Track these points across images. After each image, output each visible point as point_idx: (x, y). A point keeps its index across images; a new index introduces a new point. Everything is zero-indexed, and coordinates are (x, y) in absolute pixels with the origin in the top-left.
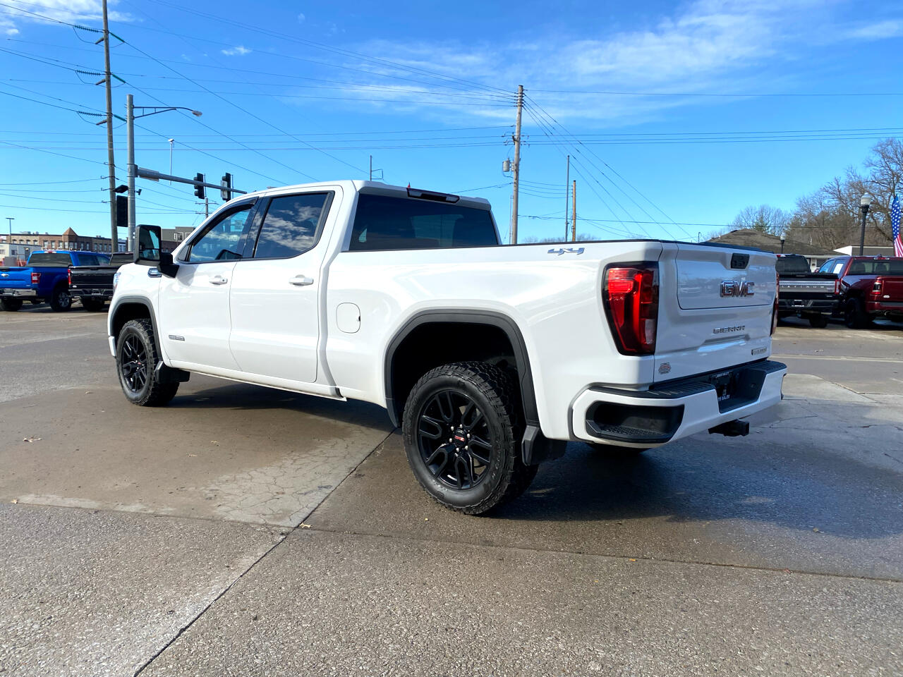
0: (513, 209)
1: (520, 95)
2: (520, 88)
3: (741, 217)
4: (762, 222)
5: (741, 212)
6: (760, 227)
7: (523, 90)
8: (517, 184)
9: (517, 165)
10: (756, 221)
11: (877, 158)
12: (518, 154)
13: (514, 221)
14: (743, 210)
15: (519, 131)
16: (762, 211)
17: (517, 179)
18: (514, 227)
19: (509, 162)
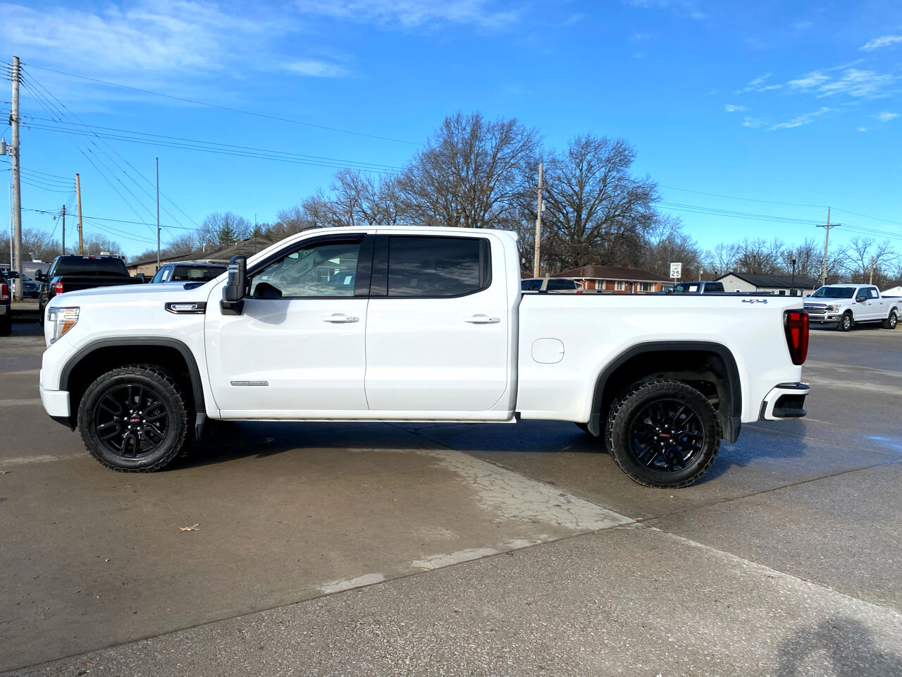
0: (15, 200)
1: (15, 68)
2: (15, 60)
3: (208, 222)
4: (228, 229)
5: (208, 218)
6: (226, 235)
7: (19, 63)
8: (18, 171)
9: (17, 149)
10: (222, 227)
11: (339, 184)
12: (18, 137)
13: (16, 213)
14: (210, 217)
15: (18, 110)
16: (227, 217)
17: (17, 165)
18: (17, 222)
19: (5, 144)
